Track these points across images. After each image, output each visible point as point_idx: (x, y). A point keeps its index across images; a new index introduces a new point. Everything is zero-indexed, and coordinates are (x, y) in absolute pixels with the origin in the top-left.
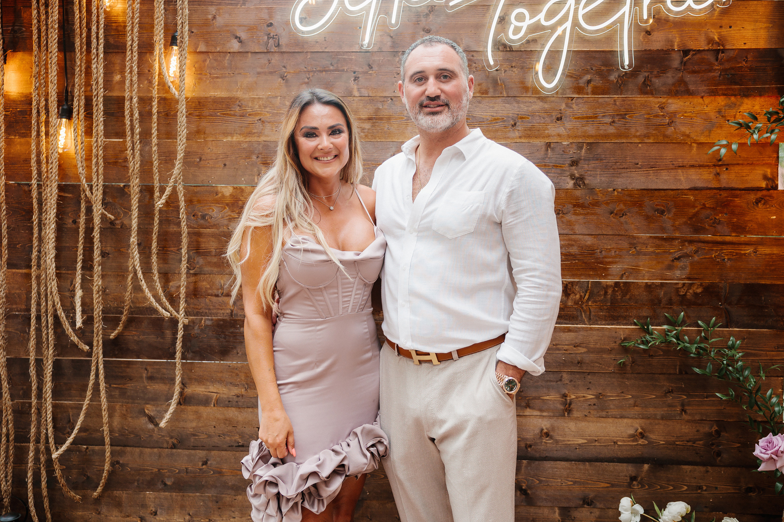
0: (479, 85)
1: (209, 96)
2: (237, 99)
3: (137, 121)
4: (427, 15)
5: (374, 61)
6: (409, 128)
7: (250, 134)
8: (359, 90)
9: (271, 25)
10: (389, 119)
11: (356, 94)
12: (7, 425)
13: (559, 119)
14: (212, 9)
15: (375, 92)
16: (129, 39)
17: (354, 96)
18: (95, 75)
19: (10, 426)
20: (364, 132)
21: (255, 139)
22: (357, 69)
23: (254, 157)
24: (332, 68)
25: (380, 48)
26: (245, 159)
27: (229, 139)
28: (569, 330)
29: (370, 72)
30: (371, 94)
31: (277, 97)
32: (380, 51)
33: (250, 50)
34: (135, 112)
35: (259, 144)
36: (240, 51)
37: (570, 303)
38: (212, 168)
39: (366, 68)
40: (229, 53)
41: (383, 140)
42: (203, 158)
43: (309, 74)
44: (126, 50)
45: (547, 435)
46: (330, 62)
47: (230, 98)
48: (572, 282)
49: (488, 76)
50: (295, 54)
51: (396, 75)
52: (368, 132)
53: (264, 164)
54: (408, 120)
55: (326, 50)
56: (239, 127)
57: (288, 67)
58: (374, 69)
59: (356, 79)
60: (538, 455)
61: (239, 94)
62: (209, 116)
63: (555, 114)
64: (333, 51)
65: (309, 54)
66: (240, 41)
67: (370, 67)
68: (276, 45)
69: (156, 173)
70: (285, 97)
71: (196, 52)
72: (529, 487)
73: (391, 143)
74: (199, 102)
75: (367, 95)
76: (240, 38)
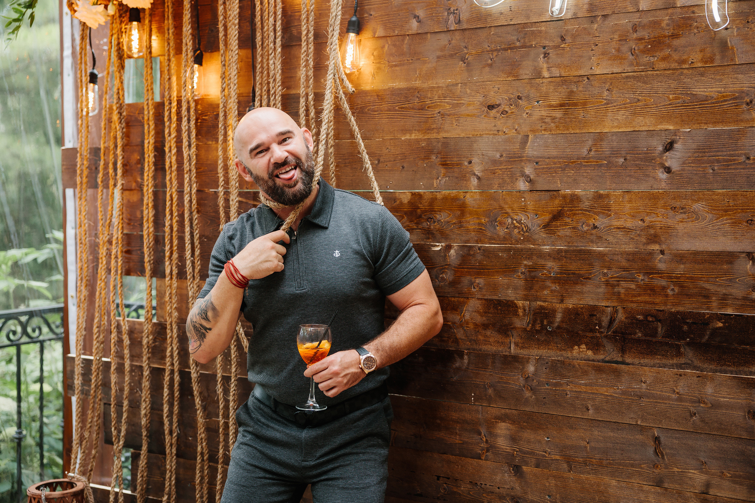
0: (701, 51)
1: (387, 88)
2: (415, 89)
3: (313, 121)
5: (567, 31)
6: (610, 114)
7: (429, 130)
8: (549, 69)
10: (584, 104)
11: (546, 74)
12: (202, 443)
15: (568, 71)
16: (304, 28)
17: (544, 78)
18: (273, 72)
19: (204, 444)
20: (555, 123)
21: (434, 136)
22: (547, 43)
23: (433, 157)
24: (518, 44)
25: (575, 14)
26: (423, 160)
27: (408, 137)
29: (562, 46)
30: (563, 74)
31: (457, 84)
32: (575, 18)
33: (429, 31)
34: (311, 111)
35: (438, 142)
36: (419, 32)
38: (390, 171)
39: (558, 41)
40: (408, 35)
41: (578, 131)
42: (382, 159)
43: (492, 55)
44: (301, 41)
46: (515, 38)
47: (408, 89)
49: (714, 38)
50: (478, 31)
51: (593, 47)
52: (559, 122)
53: (443, 165)
54: (608, 104)
55: (512, 23)
56: (418, 122)
57: (470, 47)
58: (567, 41)
59: (546, 55)
61: (418, 84)
62: (387, 111)
64: (519, 22)
65: (493, 29)
67: (563, 39)
68: (457, 22)
69: (332, 178)
70: (465, 84)
71: (374, 37)
73: (587, 135)
74: (378, 96)
75: (558, 75)
76: (418, 17)
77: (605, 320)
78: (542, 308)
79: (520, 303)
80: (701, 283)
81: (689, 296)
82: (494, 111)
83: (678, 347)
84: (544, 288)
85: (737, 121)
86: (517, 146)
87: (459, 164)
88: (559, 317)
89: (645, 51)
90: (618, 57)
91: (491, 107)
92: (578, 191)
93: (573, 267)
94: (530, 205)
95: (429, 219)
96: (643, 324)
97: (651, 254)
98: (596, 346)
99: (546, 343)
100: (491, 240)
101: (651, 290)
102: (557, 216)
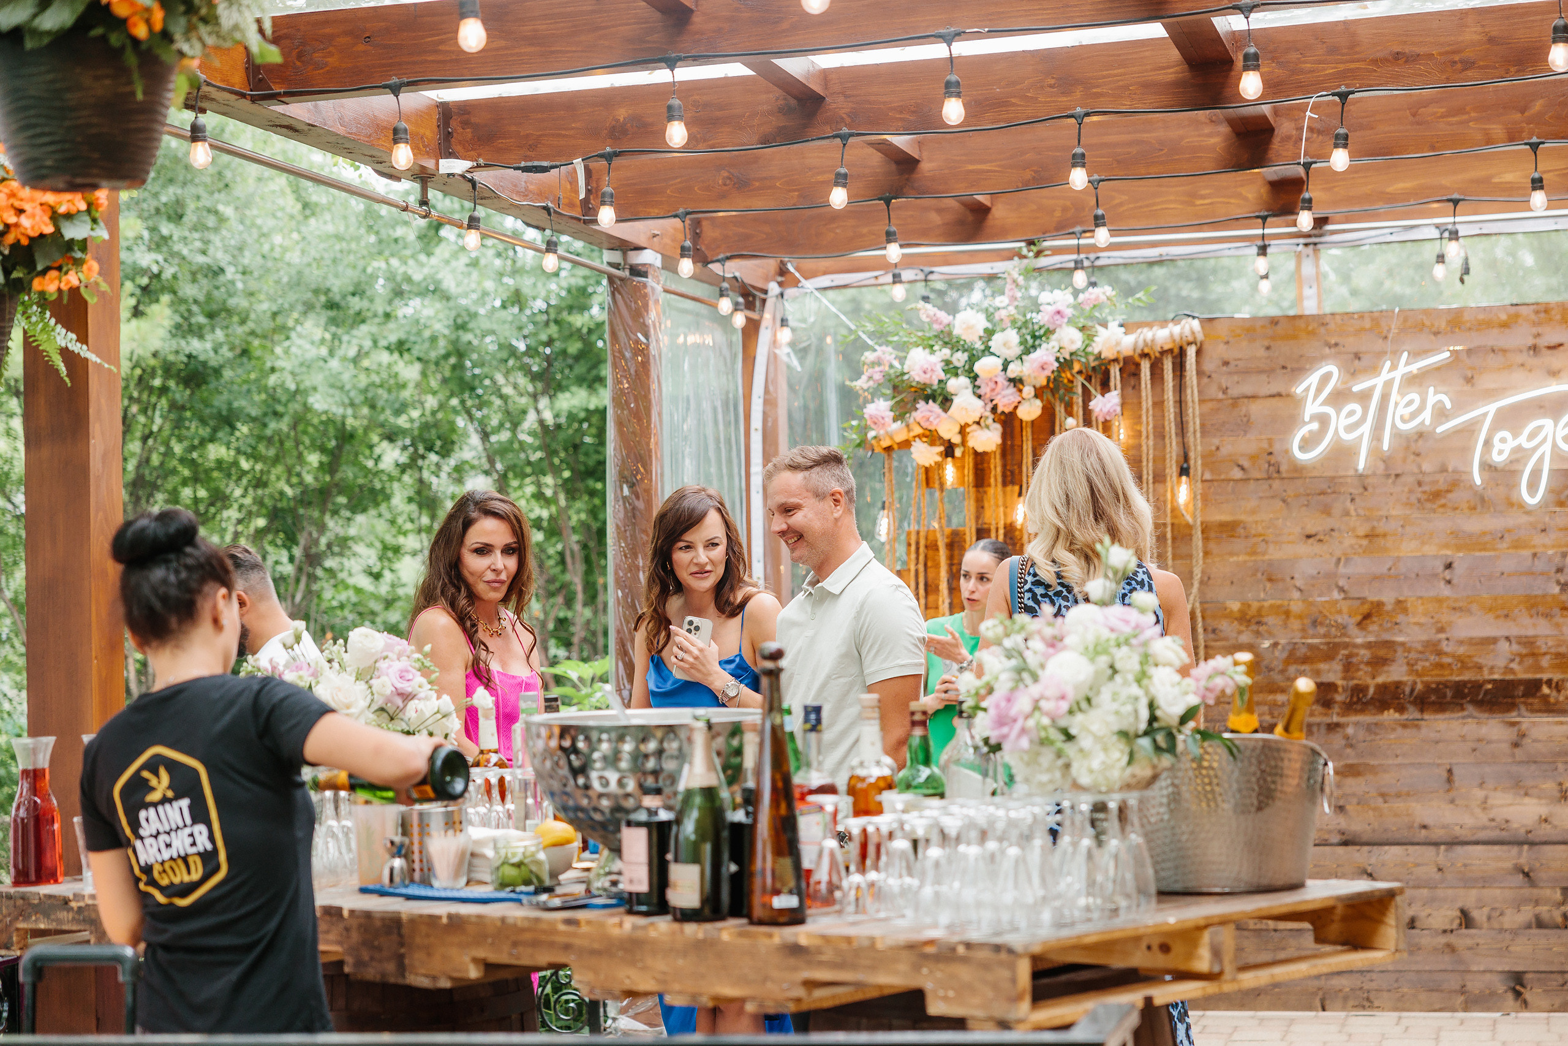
0: (1467, 502)
4: (1416, 441)
5: (1368, 483)
6: (1405, 543)
7: (1254, 553)
8: (1355, 510)
9: (1271, 453)
10: (1384, 536)
11: (1353, 513)
13: (1543, 530)
14: (1216, 441)
15: (1371, 512)
17: (1351, 516)
20: (1361, 549)
21: (1259, 558)
22: (1353, 491)
23: (1259, 575)
24: (1329, 491)
25: (1374, 472)
26: (1250, 577)
27: (1235, 559)
28: (1562, 723)
29: (1365, 494)
30: (1367, 514)
31: (1278, 519)
32: (1374, 474)
33: (1252, 477)
35: (1264, 563)
36: (1243, 478)
37: (1561, 698)
38: (1220, 585)
39: (1361, 490)
40: (1233, 480)
41: (1380, 555)
42: (1215, 578)
43: (1308, 498)
45: (1546, 821)
46: (1327, 486)
48: (1563, 680)
49: (1476, 493)
50: (1295, 479)
51: (1389, 496)
52: (1365, 548)
53: (1268, 580)
54: (1403, 536)
55: (1324, 475)
56: (1244, 547)
57: (1288, 491)
58: (1369, 491)
59: (1352, 500)
60: (1537, 840)
61: (1243, 517)
63: (1540, 526)
64: (1329, 475)
65: (1308, 479)
66: (1242, 468)
67: (1365, 489)
68: (1277, 472)
70: (1285, 519)
72: (1531, 870)
73: (1388, 558)
74: (1212, 526)
75: (1363, 515)
76: (1242, 466)
77: (1407, 690)
78: (1357, 685)
79: (1340, 683)
80: (1476, 659)
81: (1468, 668)
82: (1311, 540)
83: (1462, 705)
84: (1358, 670)
85: (1495, 550)
86: (1332, 565)
87: (1283, 580)
88: (1371, 691)
89: (1428, 500)
90: (1408, 504)
91: (1309, 537)
92: (1384, 599)
93: (1382, 653)
94: (1345, 610)
95: (1259, 623)
96: (1436, 691)
97: (1439, 641)
98: (1401, 709)
99: (1362, 711)
100: (1313, 637)
101: (1441, 666)
102: (1367, 617)
